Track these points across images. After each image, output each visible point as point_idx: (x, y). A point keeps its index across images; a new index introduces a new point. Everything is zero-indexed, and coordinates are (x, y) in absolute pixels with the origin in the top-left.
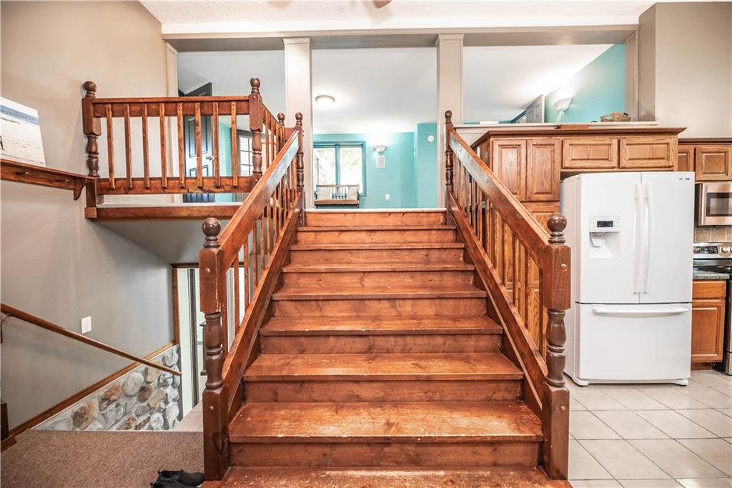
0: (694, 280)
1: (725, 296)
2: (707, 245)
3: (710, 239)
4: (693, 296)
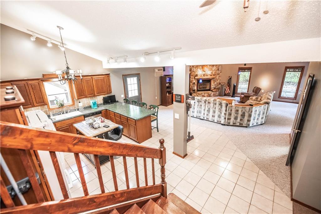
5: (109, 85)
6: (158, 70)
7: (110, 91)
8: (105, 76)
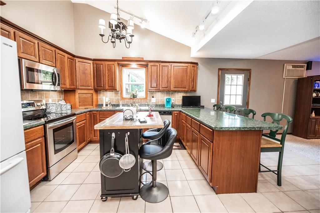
0: (25, 130)
1: (44, 135)
2: (28, 102)
3: (30, 98)
4: (25, 141)
5: (193, 79)
6: (294, 67)
7: (193, 88)
8: (189, 64)
